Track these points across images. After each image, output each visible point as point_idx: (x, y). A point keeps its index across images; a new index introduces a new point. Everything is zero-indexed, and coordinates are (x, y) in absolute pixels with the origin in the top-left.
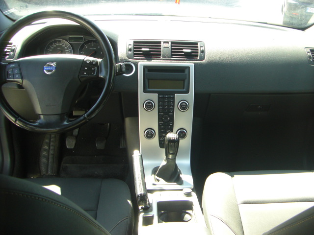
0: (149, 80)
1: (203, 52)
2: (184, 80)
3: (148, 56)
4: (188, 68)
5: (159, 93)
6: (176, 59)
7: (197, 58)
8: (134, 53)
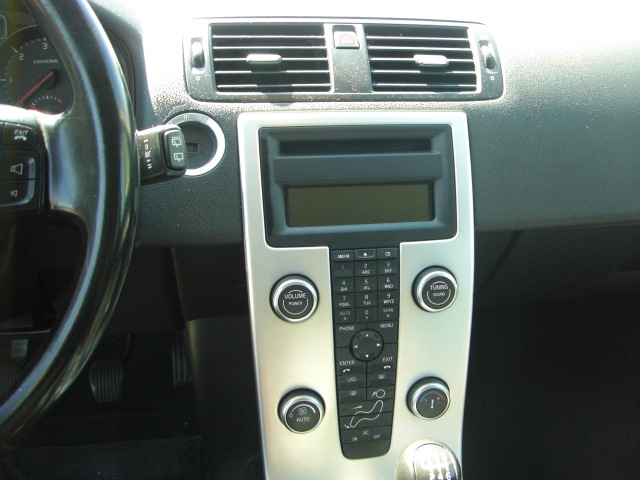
0: (286, 189)
1: (490, 63)
2: (430, 184)
3: (273, 82)
4: (445, 130)
5: (335, 243)
6: (391, 95)
7: (474, 89)
8: (217, 72)
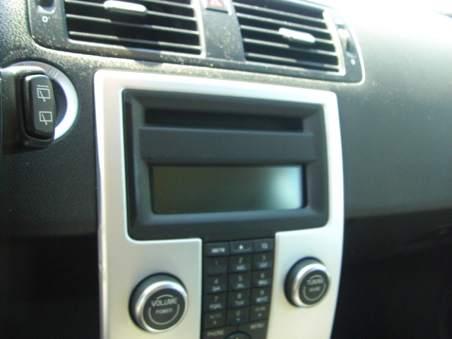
0: (151, 165)
4: (314, 113)
5: (209, 235)
6: (264, 68)
7: (337, 70)
8: (68, 15)
